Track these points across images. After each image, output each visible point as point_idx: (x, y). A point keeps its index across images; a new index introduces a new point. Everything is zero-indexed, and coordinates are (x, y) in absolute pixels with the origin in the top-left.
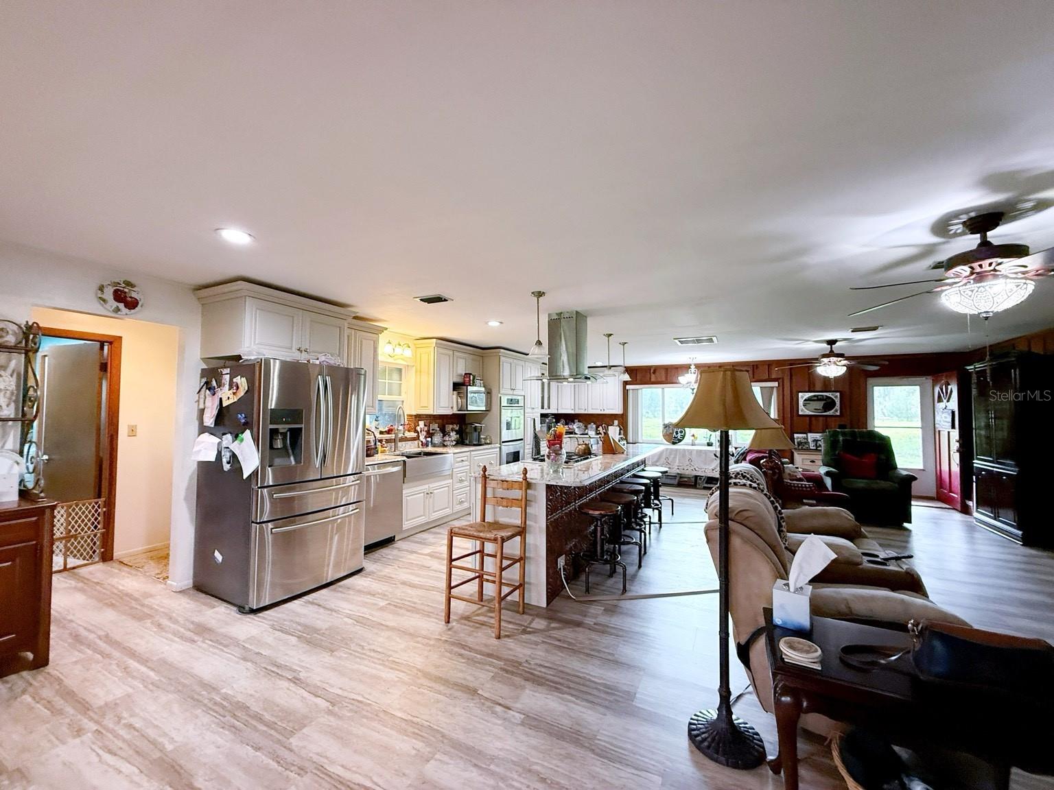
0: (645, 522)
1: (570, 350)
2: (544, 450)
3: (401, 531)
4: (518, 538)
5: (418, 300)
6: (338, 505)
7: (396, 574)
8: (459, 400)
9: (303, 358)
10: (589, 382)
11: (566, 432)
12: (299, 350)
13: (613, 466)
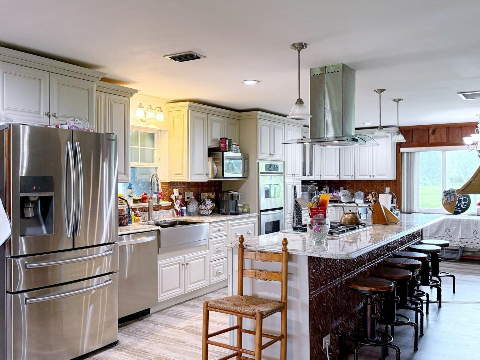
0: (421, 301)
1: (335, 109)
2: (306, 219)
3: (156, 303)
4: (278, 314)
5: (168, 58)
6: (92, 276)
7: (151, 349)
8: (215, 167)
9: (51, 123)
10: (356, 145)
11: (330, 201)
12: (47, 115)
13: (385, 238)
